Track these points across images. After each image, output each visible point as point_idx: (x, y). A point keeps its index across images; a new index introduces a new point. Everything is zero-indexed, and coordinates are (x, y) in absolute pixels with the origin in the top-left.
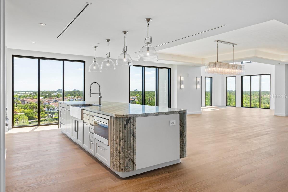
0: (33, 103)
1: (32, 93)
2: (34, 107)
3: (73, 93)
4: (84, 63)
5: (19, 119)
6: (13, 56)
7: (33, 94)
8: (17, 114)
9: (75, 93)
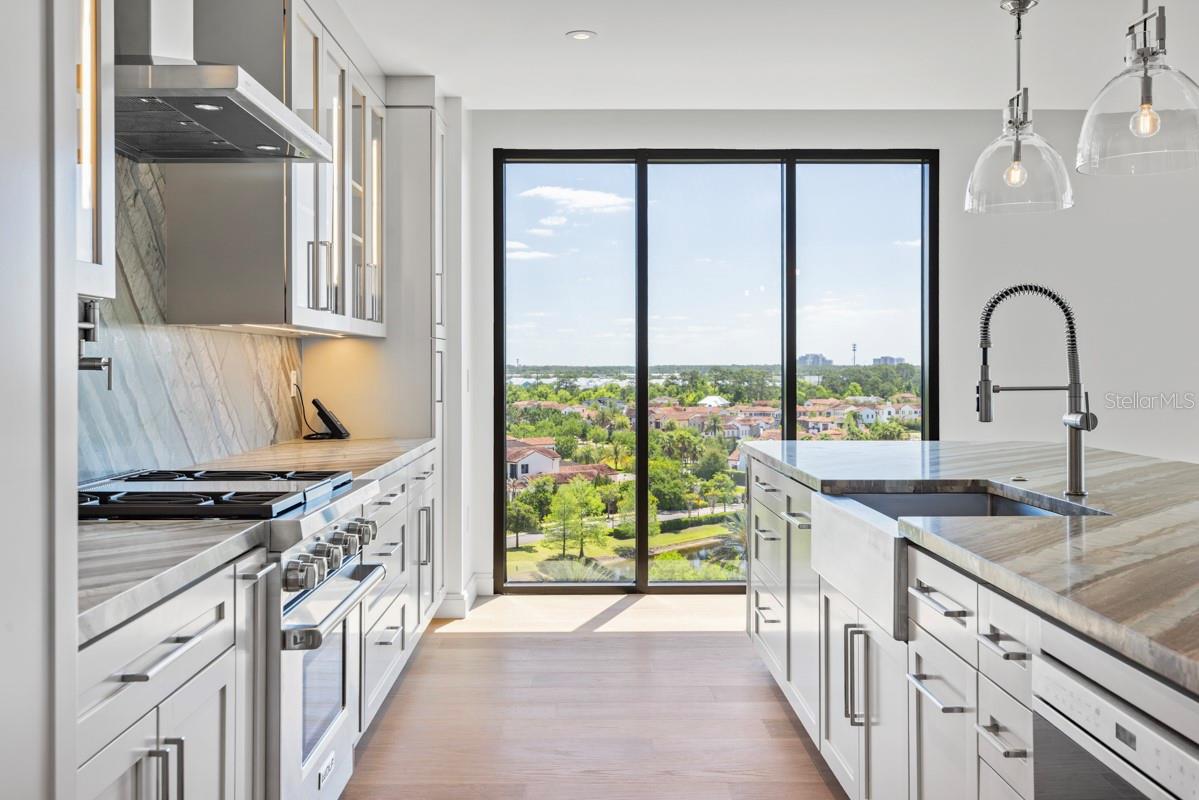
0: (681, 426)
1: (677, 375)
2: (684, 449)
3: (875, 377)
4: (927, 166)
5: (619, 504)
6: (501, 157)
7: (680, 383)
8: (612, 477)
9: (885, 377)
